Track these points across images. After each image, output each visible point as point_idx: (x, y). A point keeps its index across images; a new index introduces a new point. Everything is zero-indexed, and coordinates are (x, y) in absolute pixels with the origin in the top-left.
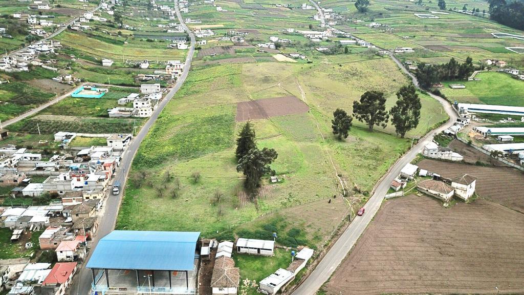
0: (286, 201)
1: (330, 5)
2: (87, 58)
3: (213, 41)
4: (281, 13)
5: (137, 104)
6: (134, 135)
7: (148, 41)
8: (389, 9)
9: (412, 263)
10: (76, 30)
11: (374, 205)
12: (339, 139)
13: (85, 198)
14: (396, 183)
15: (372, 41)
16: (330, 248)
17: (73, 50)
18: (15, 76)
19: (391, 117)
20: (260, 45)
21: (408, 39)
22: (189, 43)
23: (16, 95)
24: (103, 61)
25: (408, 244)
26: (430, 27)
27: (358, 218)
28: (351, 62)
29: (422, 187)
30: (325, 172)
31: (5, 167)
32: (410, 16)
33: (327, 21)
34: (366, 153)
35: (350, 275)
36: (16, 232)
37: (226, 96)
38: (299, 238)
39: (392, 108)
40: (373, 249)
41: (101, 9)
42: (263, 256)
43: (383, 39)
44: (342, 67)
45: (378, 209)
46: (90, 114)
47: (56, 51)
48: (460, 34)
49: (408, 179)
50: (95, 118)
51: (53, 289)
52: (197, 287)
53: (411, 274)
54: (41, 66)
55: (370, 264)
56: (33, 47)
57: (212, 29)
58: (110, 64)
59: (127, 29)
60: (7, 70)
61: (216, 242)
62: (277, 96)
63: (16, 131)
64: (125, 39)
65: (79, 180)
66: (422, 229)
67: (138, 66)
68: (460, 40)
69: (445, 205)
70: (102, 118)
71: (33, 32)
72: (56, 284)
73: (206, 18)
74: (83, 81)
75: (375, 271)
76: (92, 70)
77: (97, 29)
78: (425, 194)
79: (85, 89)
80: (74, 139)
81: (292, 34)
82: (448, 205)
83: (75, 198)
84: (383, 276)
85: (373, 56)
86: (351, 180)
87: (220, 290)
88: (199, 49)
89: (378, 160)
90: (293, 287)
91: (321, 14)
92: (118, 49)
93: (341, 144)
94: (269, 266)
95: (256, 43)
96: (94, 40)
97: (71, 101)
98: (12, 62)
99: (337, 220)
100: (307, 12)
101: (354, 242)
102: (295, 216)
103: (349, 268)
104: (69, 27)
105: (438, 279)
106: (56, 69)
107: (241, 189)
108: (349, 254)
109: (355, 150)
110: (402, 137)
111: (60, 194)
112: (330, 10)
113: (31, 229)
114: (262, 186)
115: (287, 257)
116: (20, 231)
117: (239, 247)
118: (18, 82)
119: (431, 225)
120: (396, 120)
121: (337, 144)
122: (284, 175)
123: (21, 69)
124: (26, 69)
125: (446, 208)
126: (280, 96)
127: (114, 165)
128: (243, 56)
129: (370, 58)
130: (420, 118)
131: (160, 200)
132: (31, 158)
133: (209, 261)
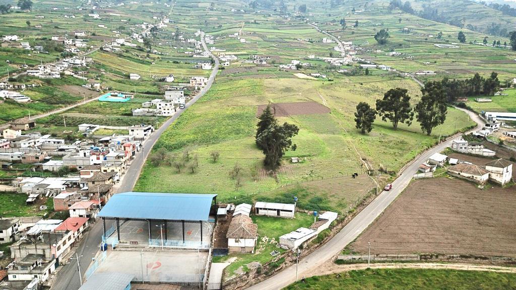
0: (307, 176)
1: (350, 39)
2: (116, 72)
3: (236, 63)
4: (302, 45)
5: (160, 105)
6: (155, 129)
7: (174, 62)
8: (409, 41)
9: (447, 230)
10: (107, 51)
11: (401, 183)
12: (363, 133)
13: (102, 171)
14: (424, 167)
15: (393, 66)
16: (354, 215)
17: (103, 66)
18: (48, 81)
19: (416, 114)
20: (281, 66)
21: (429, 64)
22: (213, 65)
23: (47, 96)
24: (131, 75)
25: (442, 214)
26: (451, 55)
27: (384, 192)
28: (372, 82)
29: (453, 171)
30: (348, 157)
31: (29, 147)
32: (430, 46)
33: (347, 52)
34: (391, 144)
35: (379, 237)
36: (31, 196)
37: (248, 100)
38: (321, 205)
39: (417, 105)
40: (402, 216)
41: (132, 38)
42: (283, 218)
43: (403, 65)
44: (363, 85)
45: (406, 186)
46: (115, 113)
47: (87, 65)
48: (482, 61)
49: (438, 166)
50: (119, 116)
51: (62, 235)
52: (212, 240)
53: (447, 239)
54: (72, 76)
55: (401, 229)
56: (67, 60)
57: (235, 55)
58: (137, 78)
59: (155, 53)
60: (40, 76)
61: (233, 206)
62: (298, 101)
63: (43, 124)
64: (153, 60)
65: (98, 159)
66: (456, 204)
67: (163, 80)
68: (482, 65)
69: (479, 187)
70: (125, 116)
71: (68, 50)
72: (65, 232)
73: (230, 48)
74: (110, 89)
75: (406, 234)
76: (120, 82)
77: (127, 51)
78: (457, 177)
79: (112, 95)
80: (97, 130)
81: (312, 60)
82: (483, 187)
83: (93, 170)
84: (415, 238)
85: (394, 76)
86: (376, 163)
87: (236, 242)
88: (223, 68)
89: (404, 150)
90: (316, 246)
91: (341, 46)
92: (146, 68)
93: (365, 137)
94: (289, 226)
95: (278, 65)
96: (124, 59)
97: (98, 103)
98: (46, 70)
99: (362, 192)
100: (327, 45)
101: (383, 211)
102: (318, 188)
103: (377, 231)
104: (101, 49)
105: (479, 244)
106: (86, 79)
107: (260, 167)
108: (377, 220)
109: (380, 142)
110: (428, 135)
111: (78, 169)
112: (351, 43)
113: (47, 195)
114: (282, 165)
115: (308, 219)
116: (36, 196)
117: (258, 209)
118: (50, 87)
119: (465, 201)
120: (421, 117)
121: (361, 137)
122: (305, 158)
123: (54, 76)
124: (59, 76)
125: (481, 190)
126: (301, 101)
127: (134, 147)
128: (265, 74)
129: (391, 79)
130: (446, 113)
131: (178, 175)
132: (54, 142)
133: (226, 221)
